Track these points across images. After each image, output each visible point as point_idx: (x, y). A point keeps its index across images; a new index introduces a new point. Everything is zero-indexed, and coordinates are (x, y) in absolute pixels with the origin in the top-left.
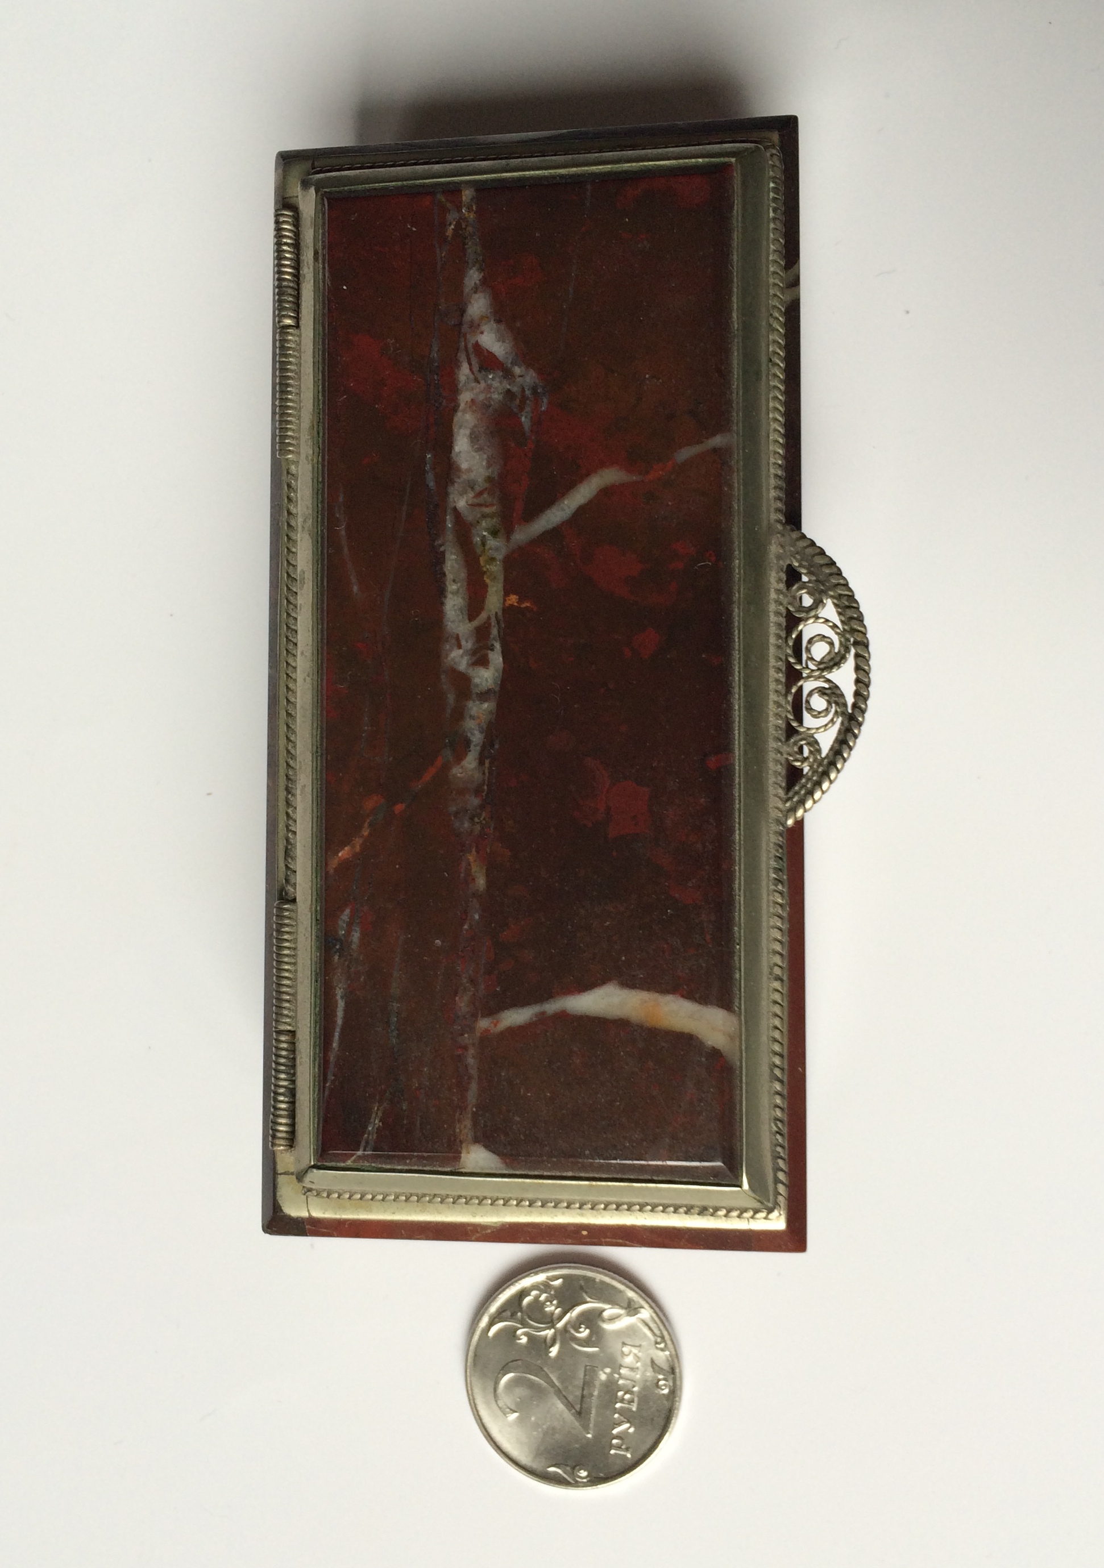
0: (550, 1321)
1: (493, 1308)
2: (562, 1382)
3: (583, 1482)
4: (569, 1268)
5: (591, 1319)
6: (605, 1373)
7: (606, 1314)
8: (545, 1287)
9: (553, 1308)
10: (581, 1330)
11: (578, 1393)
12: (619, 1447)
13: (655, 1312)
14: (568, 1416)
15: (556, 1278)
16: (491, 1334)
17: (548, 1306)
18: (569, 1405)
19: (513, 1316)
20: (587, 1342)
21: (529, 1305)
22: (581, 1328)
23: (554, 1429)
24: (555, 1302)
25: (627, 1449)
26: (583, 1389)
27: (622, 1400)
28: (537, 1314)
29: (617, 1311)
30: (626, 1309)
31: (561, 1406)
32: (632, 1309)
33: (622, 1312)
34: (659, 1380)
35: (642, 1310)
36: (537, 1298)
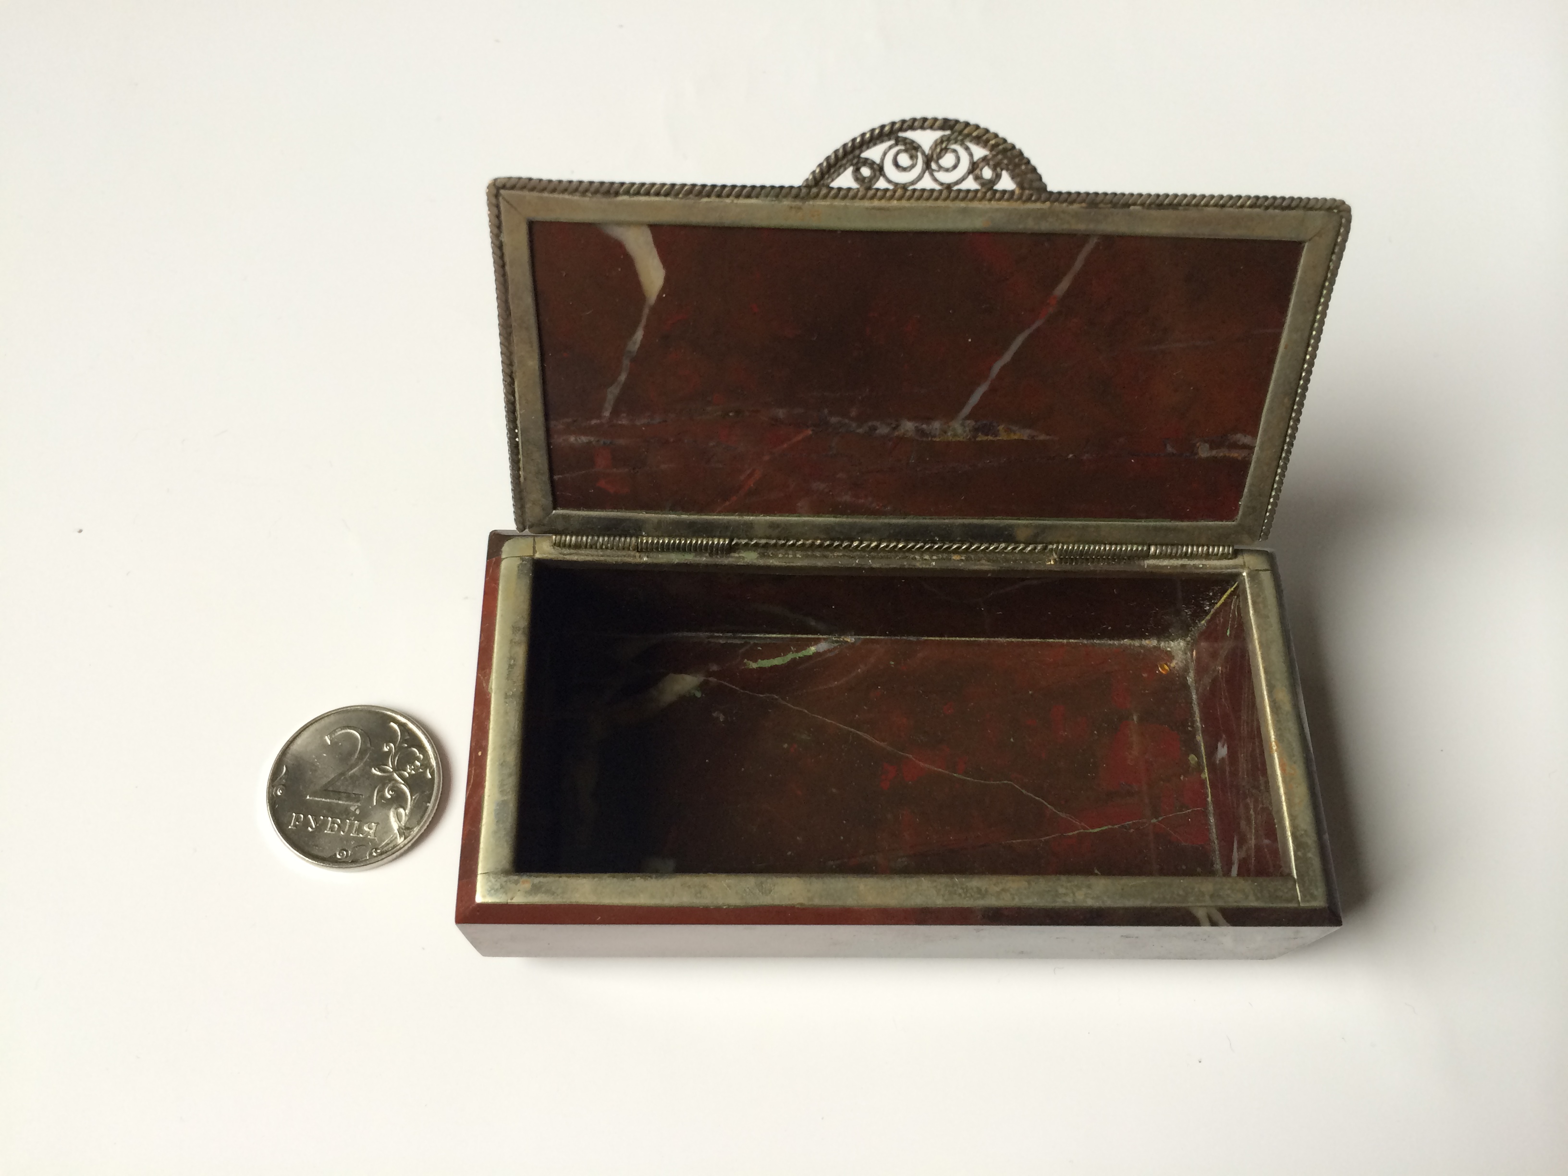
0: (399, 768)
1: (411, 726)
2: (351, 777)
3: (272, 791)
4: (439, 783)
5: (399, 799)
6: (355, 810)
7: (401, 810)
8: (426, 764)
9: (409, 771)
10: (390, 792)
11: (342, 789)
12: (297, 819)
13: (401, 848)
14: (324, 781)
15: (432, 774)
16: (392, 724)
17: (410, 767)
18: (332, 782)
19: (404, 741)
20: (381, 796)
21: (414, 754)
22: (392, 792)
23: (316, 771)
24: (413, 772)
25: (295, 825)
26: (345, 793)
27: (333, 823)
28: (406, 759)
29: (404, 819)
30: (405, 826)
31: (332, 776)
32: (405, 831)
33: (403, 823)
34: (347, 851)
35: (402, 839)
36: (418, 759)
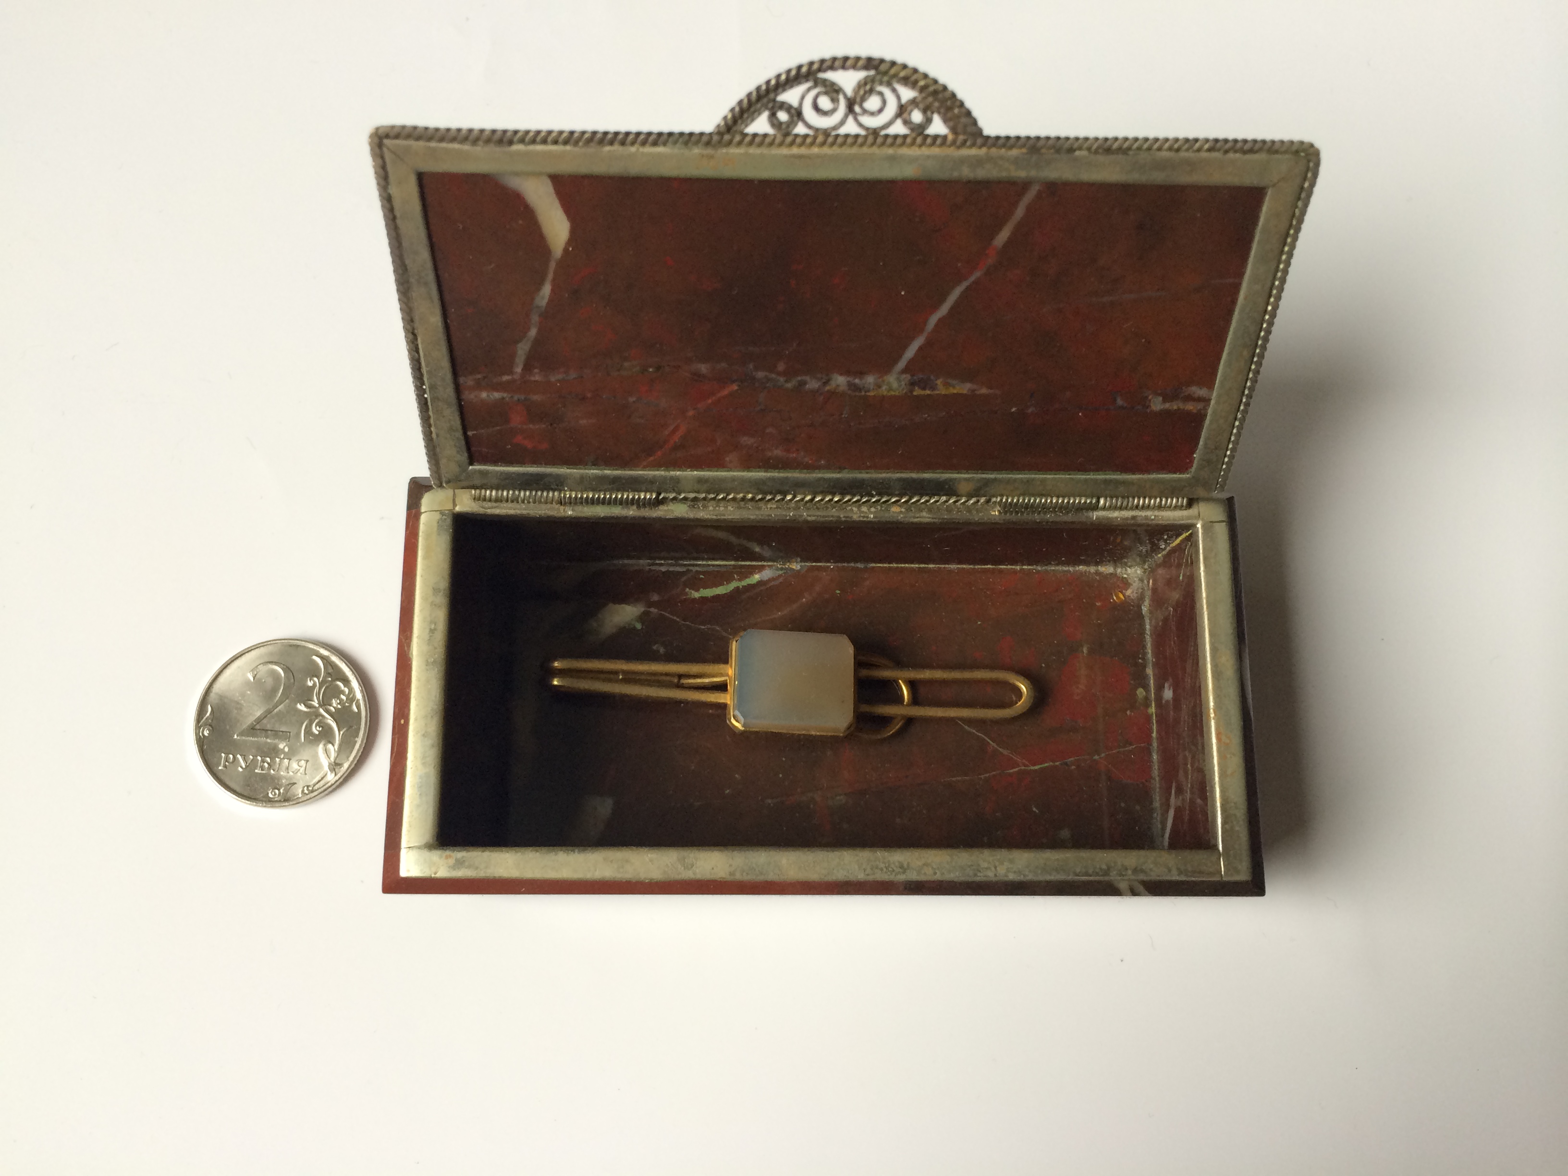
0: (325, 703)
1: (335, 659)
2: (277, 714)
3: (199, 732)
4: (366, 717)
5: (326, 735)
6: (284, 747)
7: (330, 746)
8: (351, 699)
9: (335, 705)
10: (318, 728)
11: (269, 727)
12: (227, 760)
13: (332, 785)
14: (251, 720)
15: (358, 707)
16: (314, 657)
17: (336, 701)
18: (259, 720)
19: (328, 674)
20: (308, 731)
21: (338, 686)
22: (319, 728)
23: (241, 709)
24: (339, 706)
25: (225, 766)
26: (271, 731)
27: (263, 761)
28: (331, 692)
29: (333, 755)
30: (335, 762)
31: (258, 714)
32: (335, 766)
33: (332, 759)
34: (279, 790)
35: (333, 775)
36: (343, 692)
